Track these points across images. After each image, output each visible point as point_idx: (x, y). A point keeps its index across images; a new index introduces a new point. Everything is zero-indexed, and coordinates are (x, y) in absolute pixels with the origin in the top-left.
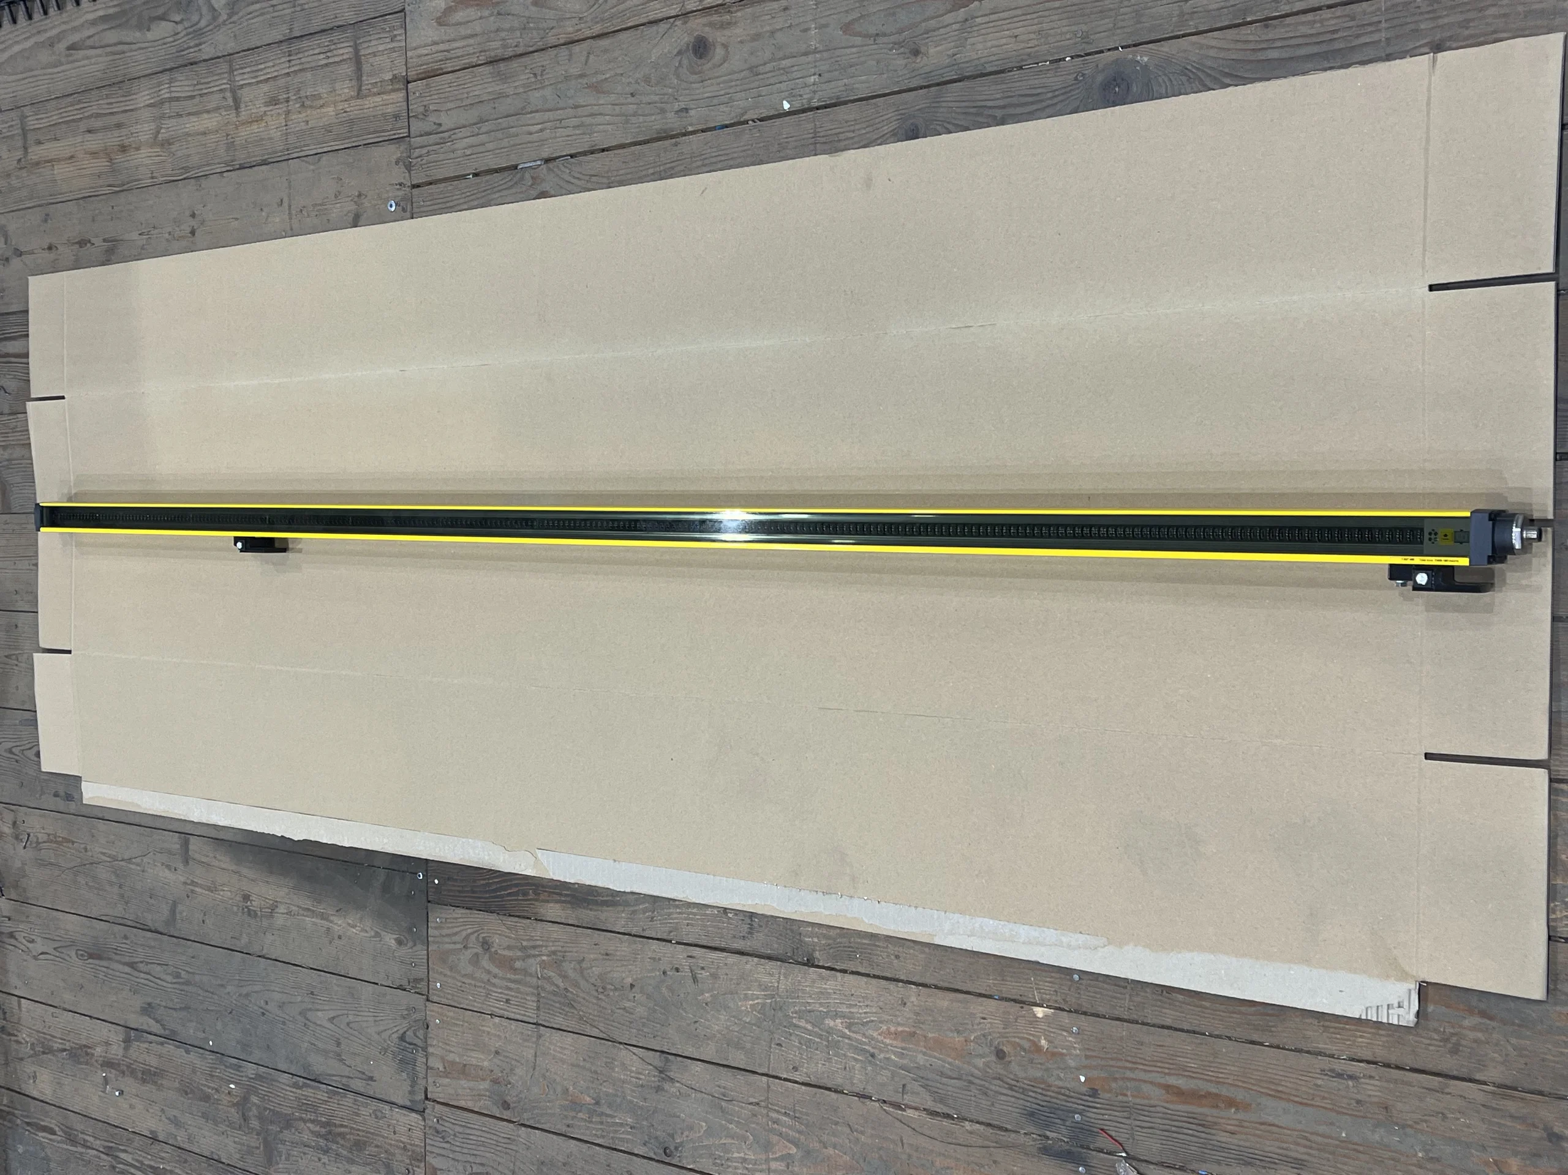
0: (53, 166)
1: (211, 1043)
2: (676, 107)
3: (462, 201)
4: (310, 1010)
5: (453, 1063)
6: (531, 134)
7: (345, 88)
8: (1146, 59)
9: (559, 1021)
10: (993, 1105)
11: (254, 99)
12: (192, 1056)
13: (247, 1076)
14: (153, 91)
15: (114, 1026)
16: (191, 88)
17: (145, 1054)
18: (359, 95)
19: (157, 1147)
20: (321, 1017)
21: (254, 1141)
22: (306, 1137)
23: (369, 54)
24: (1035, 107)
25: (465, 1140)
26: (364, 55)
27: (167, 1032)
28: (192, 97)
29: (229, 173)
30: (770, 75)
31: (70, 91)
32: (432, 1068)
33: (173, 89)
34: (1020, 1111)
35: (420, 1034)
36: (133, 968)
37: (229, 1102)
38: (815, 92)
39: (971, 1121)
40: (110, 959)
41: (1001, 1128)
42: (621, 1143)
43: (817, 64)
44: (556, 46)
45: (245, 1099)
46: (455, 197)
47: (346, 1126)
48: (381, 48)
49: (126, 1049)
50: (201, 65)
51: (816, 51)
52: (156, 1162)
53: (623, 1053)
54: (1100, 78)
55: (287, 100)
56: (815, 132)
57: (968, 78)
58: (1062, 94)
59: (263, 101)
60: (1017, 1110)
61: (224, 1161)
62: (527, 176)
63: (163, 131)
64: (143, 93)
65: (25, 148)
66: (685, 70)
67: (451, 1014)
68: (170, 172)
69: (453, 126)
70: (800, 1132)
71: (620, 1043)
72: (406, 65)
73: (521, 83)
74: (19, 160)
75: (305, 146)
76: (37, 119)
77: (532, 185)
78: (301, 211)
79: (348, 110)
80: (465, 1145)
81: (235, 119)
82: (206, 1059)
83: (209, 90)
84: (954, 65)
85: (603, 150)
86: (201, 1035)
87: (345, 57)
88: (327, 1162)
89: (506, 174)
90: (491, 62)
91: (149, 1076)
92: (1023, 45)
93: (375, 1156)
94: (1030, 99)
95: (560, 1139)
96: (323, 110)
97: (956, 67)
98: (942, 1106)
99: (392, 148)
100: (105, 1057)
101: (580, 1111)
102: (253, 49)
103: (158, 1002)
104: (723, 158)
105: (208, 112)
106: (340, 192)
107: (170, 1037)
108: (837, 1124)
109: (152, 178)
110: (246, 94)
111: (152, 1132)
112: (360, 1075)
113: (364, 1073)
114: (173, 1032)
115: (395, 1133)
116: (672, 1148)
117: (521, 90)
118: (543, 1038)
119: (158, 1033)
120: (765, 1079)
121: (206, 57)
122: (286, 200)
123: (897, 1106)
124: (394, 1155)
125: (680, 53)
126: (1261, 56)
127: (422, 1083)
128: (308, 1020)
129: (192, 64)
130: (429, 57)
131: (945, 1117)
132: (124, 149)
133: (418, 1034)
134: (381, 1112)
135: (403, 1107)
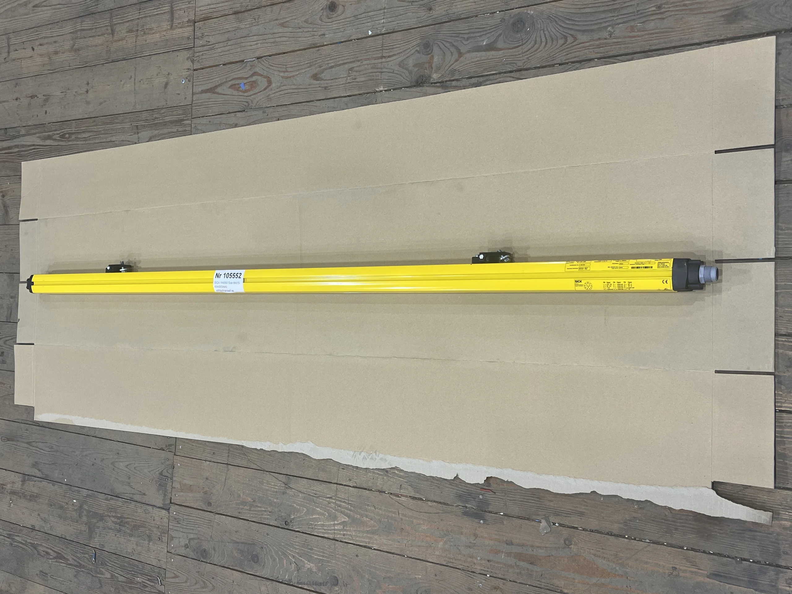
0: (22, 61)
1: (66, 480)
2: (319, 34)
3: (216, 77)
4: (117, 462)
5: (185, 485)
6: (251, 46)
7: (165, 25)
8: (532, 12)
9: (238, 462)
10: (442, 493)
11: (121, 30)
12: (56, 487)
13: (82, 496)
14: (73, 26)
15: (17, 474)
16: (91, 25)
17: (32, 487)
18: (172, 28)
19: (35, 533)
20: (122, 465)
21: (84, 528)
22: (110, 524)
23: (178, 10)
24: (482, 33)
25: (188, 522)
26: (175, 10)
27: (44, 476)
28: (92, 29)
29: (107, 64)
30: (363, 19)
31: (33, 26)
32: (174, 488)
33: (83, 25)
34: (455, 495)
35: (170, 471)
36: (29, 444)
37: (73, 509)
38: (383, 27)
39: (431, 501)
40: (18, 441)
41: (445, 504)
42: (264, 520)
43: (385, 14)
44: (265, 6)
45: (81, 507)
46: (213, 75)
47: (129, 518)
48: (183, 7)
49: (23, 485)
50: (97, 14)
51: (385, 8)
52: (33, 540)
53: (268, 477)
54: (511, 21)
55: (137, 30)
56: (383, 44)
57: (453, 20)
58: (495, 28)
59: (126, 31)
60: (453, 495)
61: (67, 538)
62: (248, 65)
63: (76, 45)
64: (68, 27)
65: (9, 52)
66: (325, 17)
67: (185, 461)
68: (78, 64)
69: (215, 42)
70: (350, 510)
71: (267, 471)
72: (195, 14)
73: (248, 23)
74: (5, 58)
75: (144, 51)
76: (16, 39)
77: (251, 69)
78: (140, 81)
79: (166, 35)
80: (188, 525)
81: (112, 39)
82: (62, 488)
83: (100, 26)
84: (447, 15)
85: (284, 53)
86: (61, 476)
87: (166, 11)
88: (119, 536)
89: (238, 64)
90: (236, 13)
91: (33, 498)
92: (479, 6)
93: (144, 532)
94: (480, 30)
95: (235, 520)
96: (154, 35)
97: (448, 16)
98: (418, 494)
99: (185, 52)
100: (11, 489)
101: (245, 506)
102: (122, 7)
103: (41, 461)
104: (340, 56)
105: (99, 36)
106: (159, 73)
107: (45, 478)
108: (368, 505)
109: (69, 66)
110: (117, 28)
111: (32, 526)
112: (139, 493)
113: (141, 492)
114: (47, 475)
115: (154, 520)
116: (289, 521)
117: (248, 26)
118: (229, 471)
119: (39, 476)
120: (335, 485)
121: (100, 11)
122: (133, 77)
123: (397, 495)
124: (152, 531)
125: (322, 9)
126: (583, 11)
127: (169, 495)
128: (115, 467)
129: (92, 14)
130: (206, 11)
131: (419, 500)
132: (56, 53)
133: (169, 471)
134: (148, 510)
135: (159, 507)
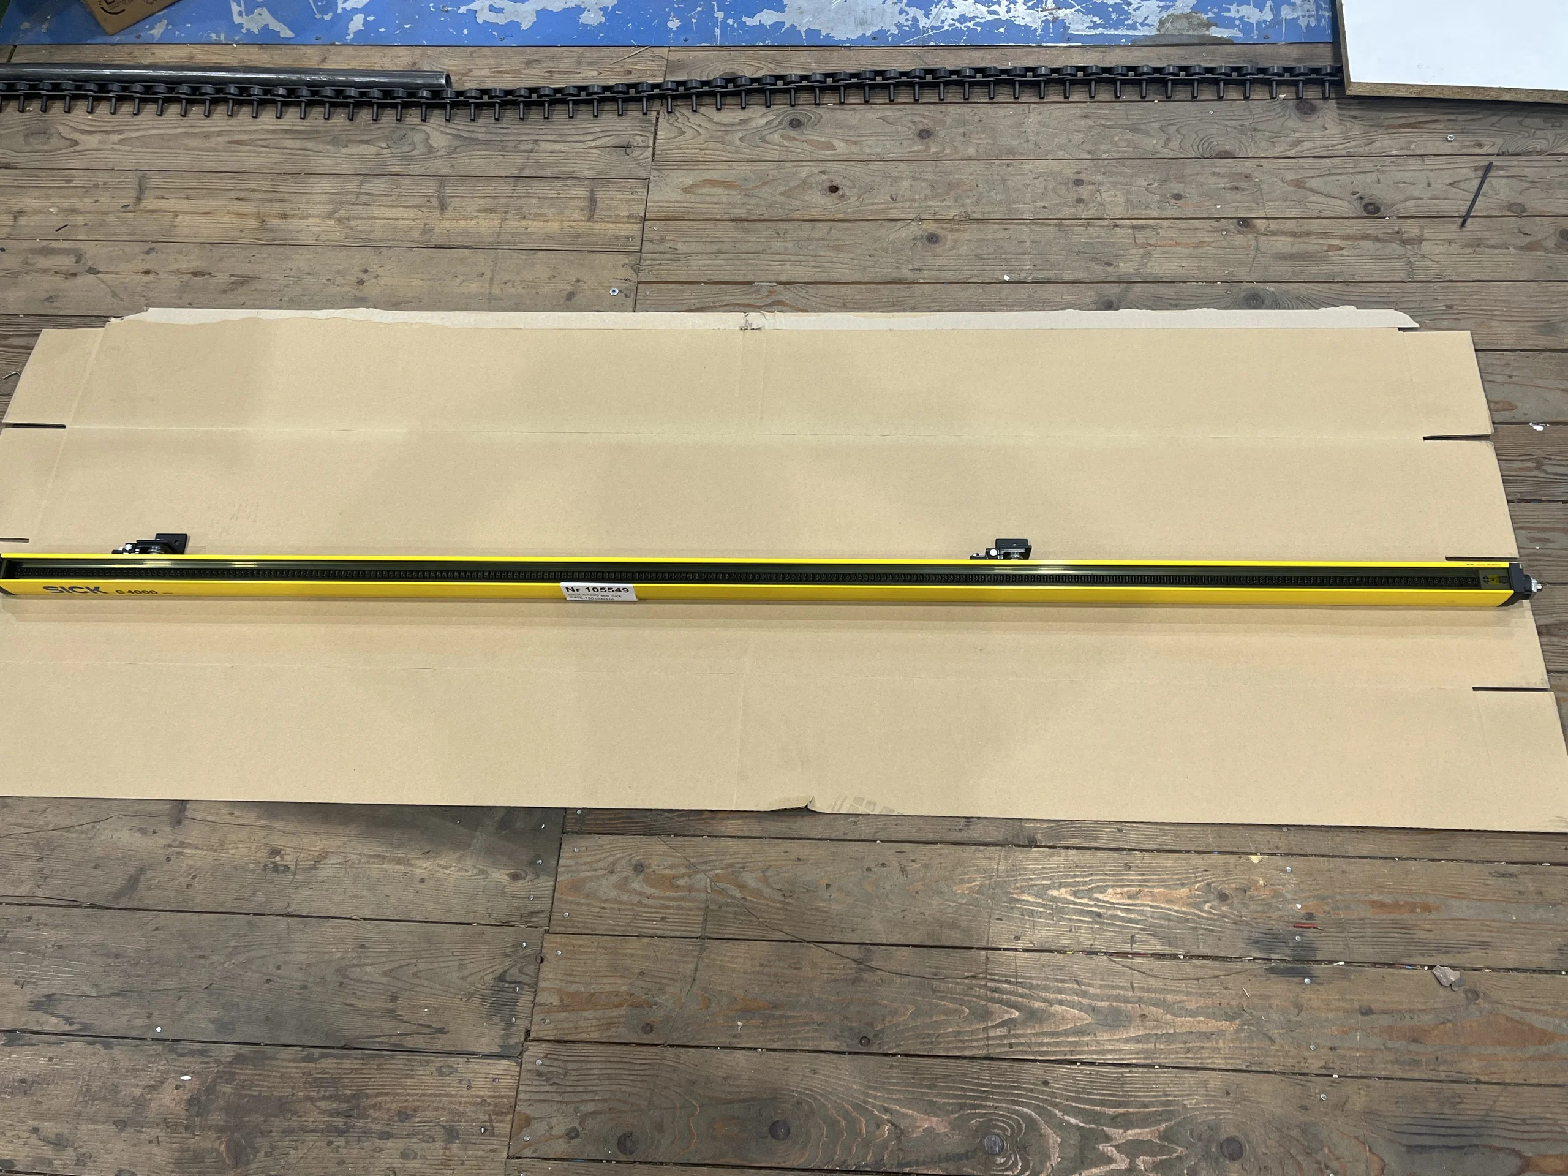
1: (159, 1030)
2: (911, 267)
3: (692, 297)
4: (354, 966)
5: (572, 995)
6: (770, 265)
7: (575, 214)
8: (1271, 290)
9: (734, 931)
10: (1220, 940)
11: (466, 206)
13: (217, 1061)
14: (339, 185)
18: (590, 220)
22: (312, 1119)
23: (606, 198)
24: (1201, 302)
25: (580, 1078)
26: (600, 198)
28: (389, 195)
29: (421, 249)
30: (993, 260)
32: (541, 1005)
33: (365, 187)
34: (1246, 941)
35: (530, 970)
38: (1028, 274)
39: (1195, 957)
42: (804, 1043)
43: (1032, 260)
44: (801, 220)
45: (209, 1090)
48: (619, 196)
50: (404, 177)
51: (1030, 254)
53: (814, 953)
54: (1243, 295)
55: (506, 212)
56: (1030, 295)
57: (1151, 282)
59: (478, 209)
60: (1243, 941)
62: (763, 289)
63: (342, 211)
64: (323, 185)
65: (139, 199)
66: (919, 249)
67: (579, 942)
68: (343, 239)
69: (689, 252)
70: (1023, 996)
71: (812, 942)
72: (645, 210)
73: (763, 236)
76: (165, 182)
77: (768, 296)
79: (576, 227)
80: (580, 1083)
82: (144, 1050)
83: (410, 194)
86: (142, 1023)
87: (578, 196)
88: (342, 1145)
89: (742, 286)
90: (734, 220)
95: (724, 1052)
96: (547, 224)
97: (1142, 275)
98: (1171, 949)
99: (621, 256)
102: (473, 177)
103: (66, 992)
106: (555, 277)
107: (78, 1033)
108: (1062, 981)
110: (455, 203)
113: (429, 1027)
114: (86, 1026)
115: (469, 1088)
116: (870, 1037)
117: (763, 240)
118: (707, 951)
119: (57, 1030)
120: (983, 952)
121: (412, 173)
122: (488, 274)
123: (1125, 955)
124: (462, 1114)
125: (914, 239)
127: (523, 1024)
128: (346, 977)
129: (396, 175)
130: (671, 208)
131: (1171, 958)
133: (525, 970)
134: (451, 1067)
135: (486, 1056)
